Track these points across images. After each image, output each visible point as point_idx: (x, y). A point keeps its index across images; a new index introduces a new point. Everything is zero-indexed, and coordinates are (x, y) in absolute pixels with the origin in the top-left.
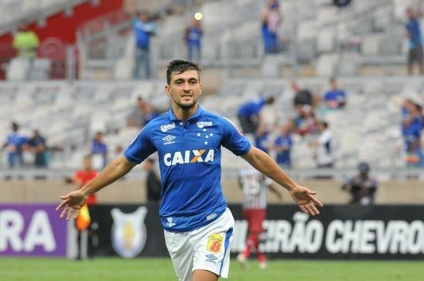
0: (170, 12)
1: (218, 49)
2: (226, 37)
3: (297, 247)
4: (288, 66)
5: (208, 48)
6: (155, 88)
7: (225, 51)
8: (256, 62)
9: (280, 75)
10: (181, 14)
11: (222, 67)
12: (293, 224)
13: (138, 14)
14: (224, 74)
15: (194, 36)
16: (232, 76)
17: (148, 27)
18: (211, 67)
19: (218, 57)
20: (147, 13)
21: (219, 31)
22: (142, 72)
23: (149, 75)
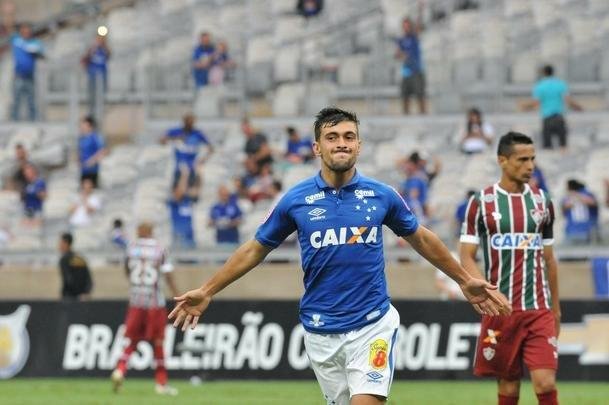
0: (62, 25)
1: (133, 78)
2: (144, 59)
3: (246, 362)
4: (233, 101)
5: (117, 76)
6: (42, 134)
7: (142, 80)
8: (188, 95)
9: (221, 114)
10: (80, 27)
11: (139, 103)
12: (241, 329)
13: (18, 27)
14: (142, 113)
15: (98, 59)
16: (152, 117)
17: (32, 47)
18: (123, 102)
19: (133, 90)
20: (30, 25)
21: (133, 51)
22: (24, 110)
23: (33, 115)
